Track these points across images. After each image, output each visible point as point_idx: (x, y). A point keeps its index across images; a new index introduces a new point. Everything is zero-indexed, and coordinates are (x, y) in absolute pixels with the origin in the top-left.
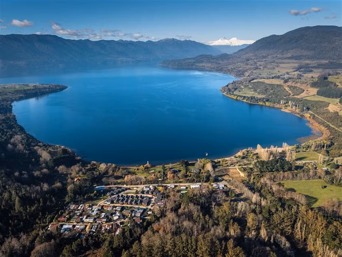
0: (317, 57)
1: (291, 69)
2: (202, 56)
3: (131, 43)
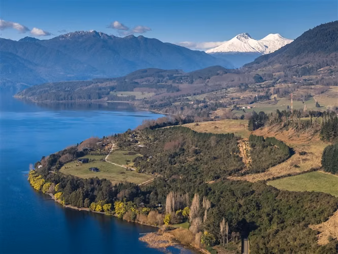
2: (145, 71)
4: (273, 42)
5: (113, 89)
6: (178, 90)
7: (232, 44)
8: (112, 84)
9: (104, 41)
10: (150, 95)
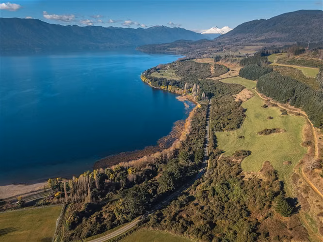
0: (290, 39)
1: (253, 50)
2: (179, 40)
3: (120, 29)
4: (226, 30)
5: (168, 47)
6: (191, 48)
7: (211, 31)
8: (168, 45)
9: (166, 29)
10: (181, 49)
